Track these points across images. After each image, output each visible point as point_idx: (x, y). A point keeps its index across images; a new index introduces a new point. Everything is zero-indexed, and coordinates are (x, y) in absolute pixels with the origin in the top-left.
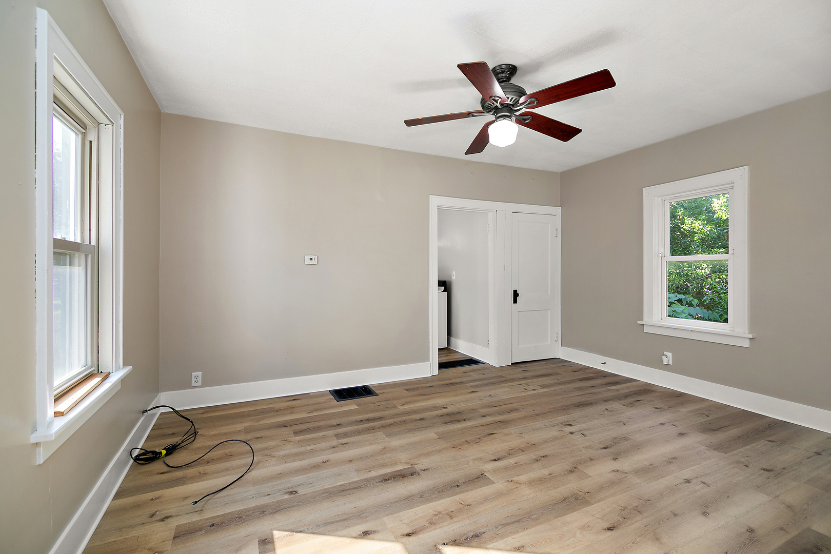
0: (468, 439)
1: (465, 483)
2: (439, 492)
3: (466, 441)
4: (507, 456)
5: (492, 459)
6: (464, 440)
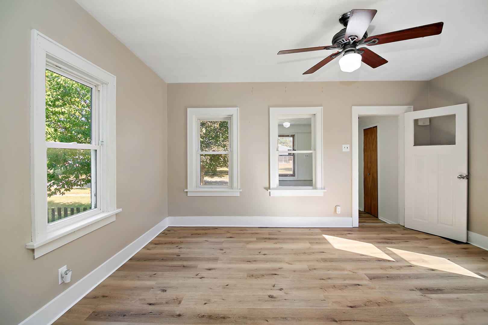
0: (377, 307)
1: (383, 278)
2: (399, 277)
3: (379, 305)
4: (349, 285)
5: (361, 286)
6: (381, 307)
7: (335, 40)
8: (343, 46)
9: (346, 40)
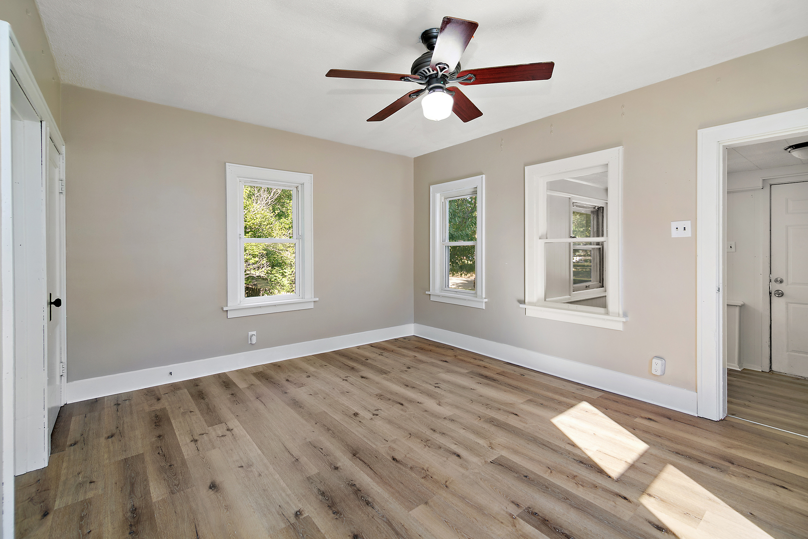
7: (417, 67)
8: (428, 79)
9: (433, 71)
